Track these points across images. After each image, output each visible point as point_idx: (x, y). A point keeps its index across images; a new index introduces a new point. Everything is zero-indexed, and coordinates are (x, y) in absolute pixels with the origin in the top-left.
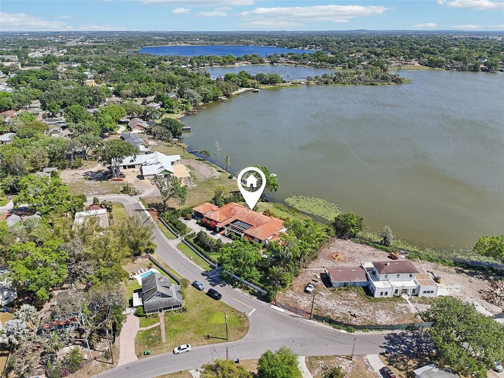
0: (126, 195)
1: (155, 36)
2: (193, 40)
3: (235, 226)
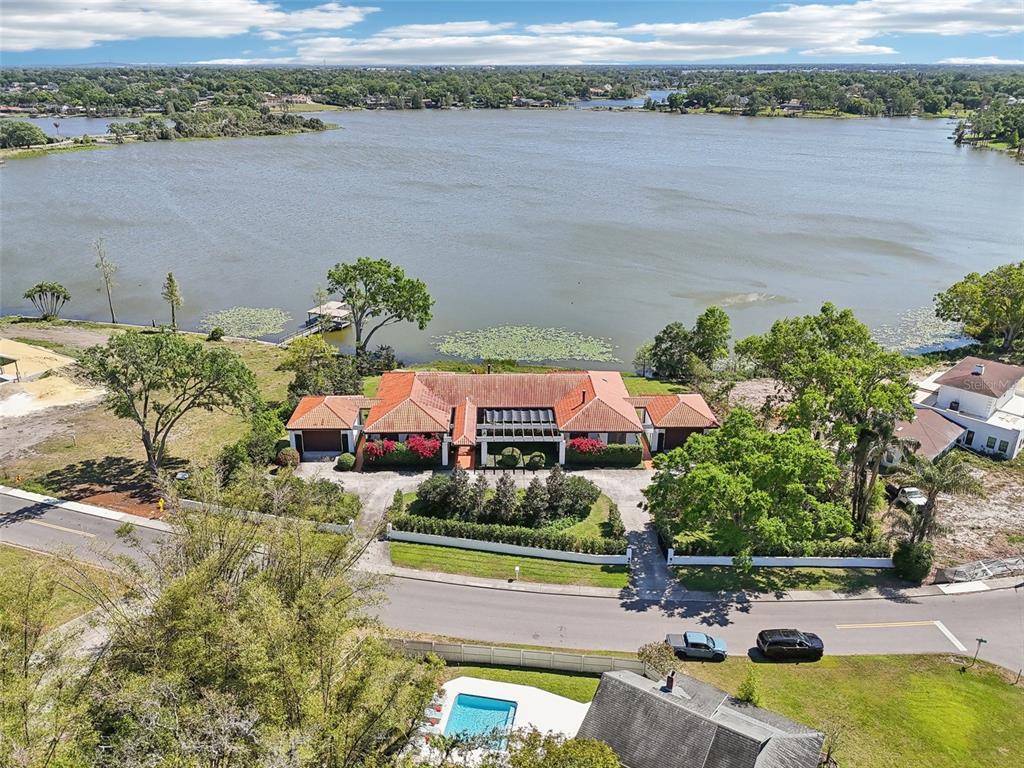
3: (499, 426)
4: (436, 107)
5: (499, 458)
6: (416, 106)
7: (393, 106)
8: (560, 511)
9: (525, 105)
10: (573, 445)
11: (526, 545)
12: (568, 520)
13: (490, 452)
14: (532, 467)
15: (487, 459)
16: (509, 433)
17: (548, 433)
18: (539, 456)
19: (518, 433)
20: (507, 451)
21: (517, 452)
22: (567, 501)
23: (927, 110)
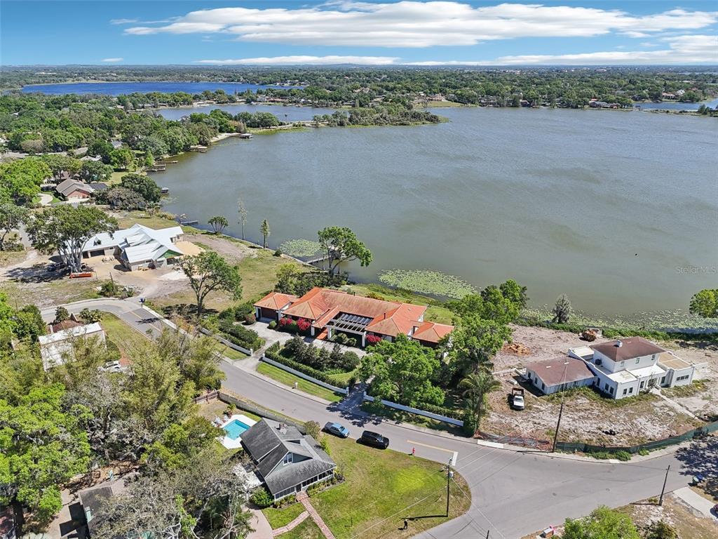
0: (111, 298)
1: (40, 71)
2: (107, 76)
6: (515, 105)
8: (335, 365)
10: (368, 338)
12: (339, 370)
14: (350, 345)
17: (360, 330)
18: (353, 340)
20: (340, 335)
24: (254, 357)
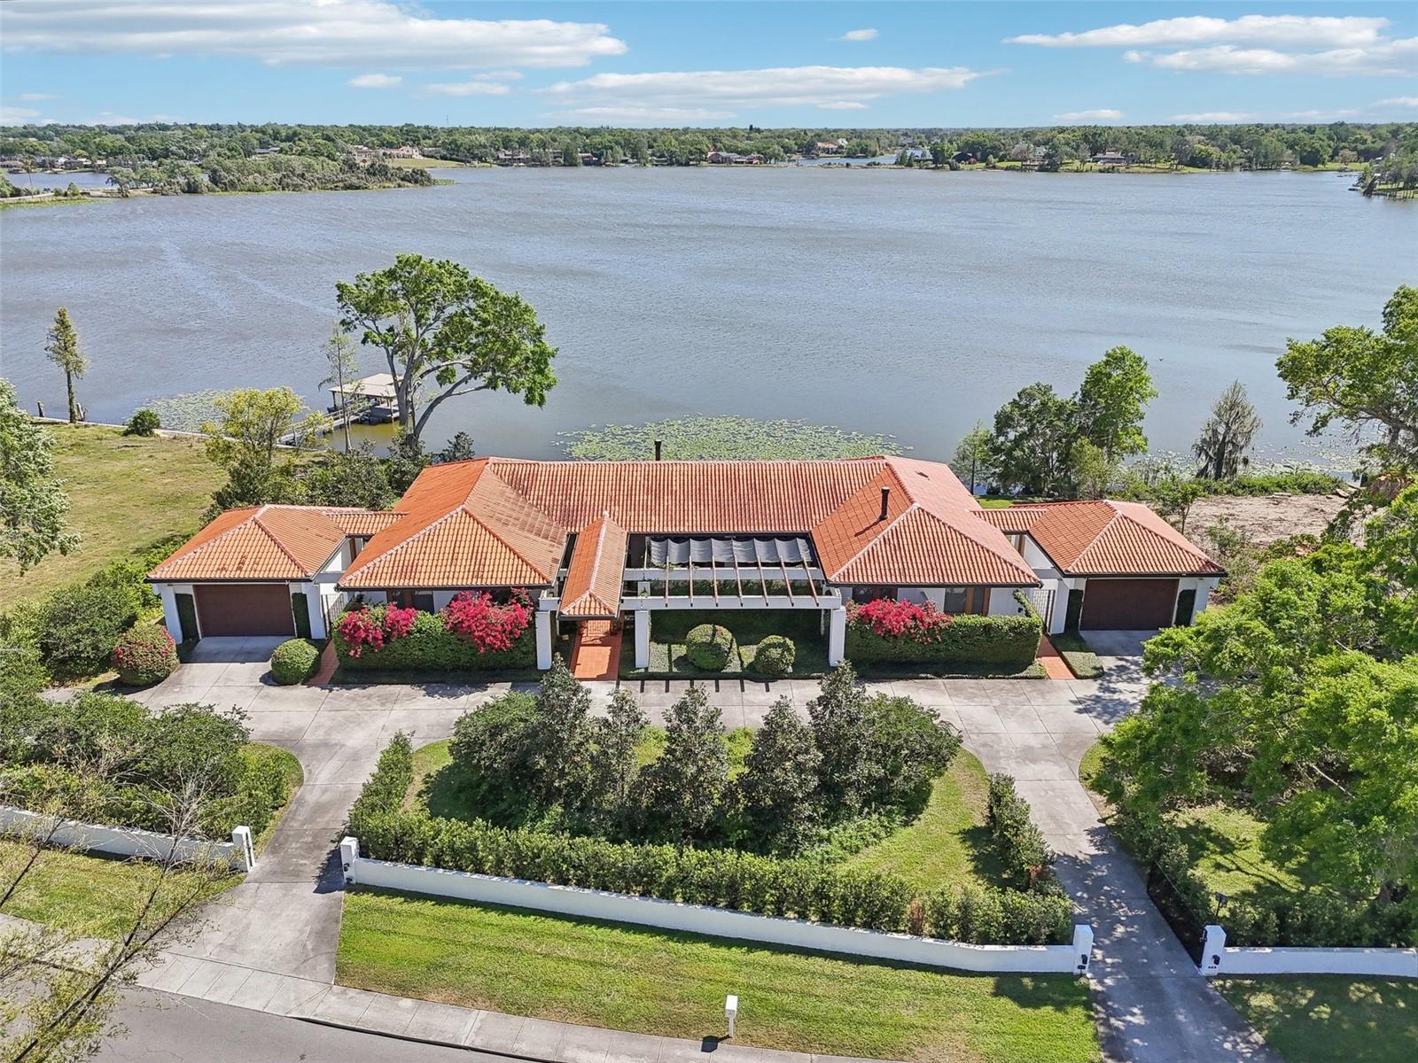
3: (680, 574)
4: (598, 164)
5: (680, 650)
6: (570, 162)
7: (536, 162)
8: (852, 798)
9: (726, 161)
10: (864, 618)
11: (758, 911)
12: (872, 822)
13: (657, 636)
14: (763, 673)
15: (648, 653)
16: (704, 589)
17: (800, 589)
18: (779, 646)
19: (727, 588)
20: (701, 633)
21: (724, 636)
22: (865, 768)
23: (1303, 161)
24: (276, 875)
